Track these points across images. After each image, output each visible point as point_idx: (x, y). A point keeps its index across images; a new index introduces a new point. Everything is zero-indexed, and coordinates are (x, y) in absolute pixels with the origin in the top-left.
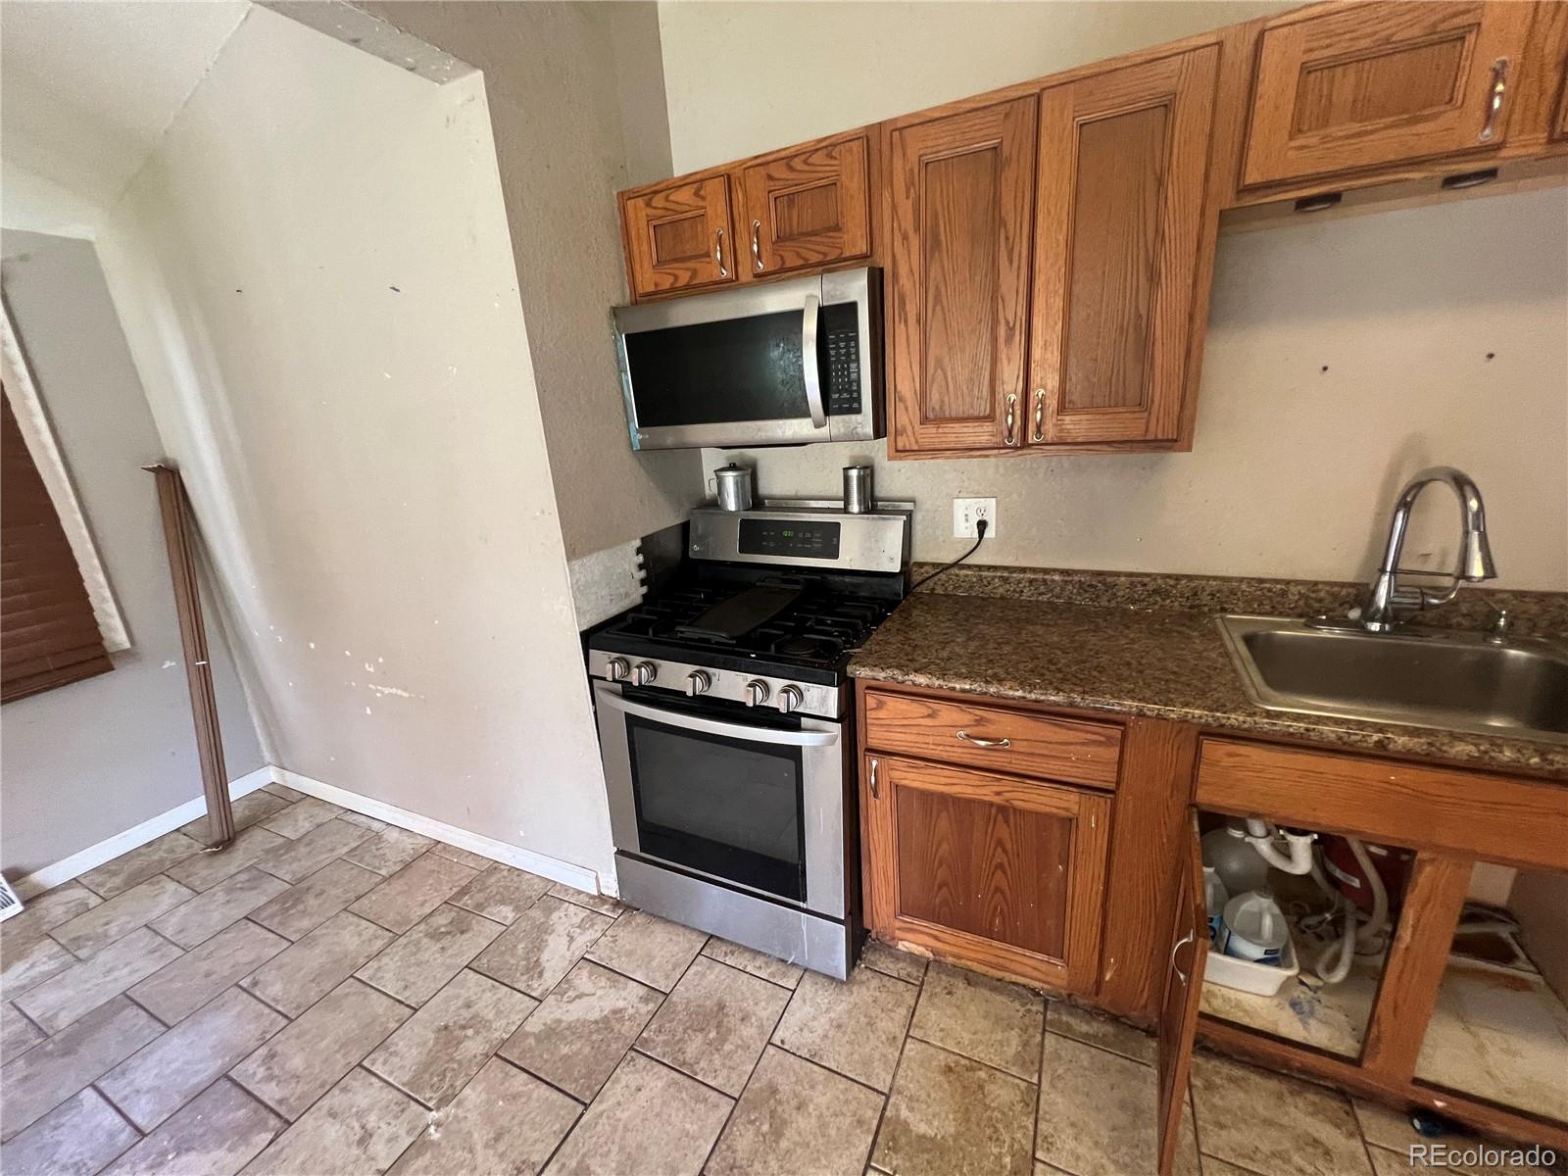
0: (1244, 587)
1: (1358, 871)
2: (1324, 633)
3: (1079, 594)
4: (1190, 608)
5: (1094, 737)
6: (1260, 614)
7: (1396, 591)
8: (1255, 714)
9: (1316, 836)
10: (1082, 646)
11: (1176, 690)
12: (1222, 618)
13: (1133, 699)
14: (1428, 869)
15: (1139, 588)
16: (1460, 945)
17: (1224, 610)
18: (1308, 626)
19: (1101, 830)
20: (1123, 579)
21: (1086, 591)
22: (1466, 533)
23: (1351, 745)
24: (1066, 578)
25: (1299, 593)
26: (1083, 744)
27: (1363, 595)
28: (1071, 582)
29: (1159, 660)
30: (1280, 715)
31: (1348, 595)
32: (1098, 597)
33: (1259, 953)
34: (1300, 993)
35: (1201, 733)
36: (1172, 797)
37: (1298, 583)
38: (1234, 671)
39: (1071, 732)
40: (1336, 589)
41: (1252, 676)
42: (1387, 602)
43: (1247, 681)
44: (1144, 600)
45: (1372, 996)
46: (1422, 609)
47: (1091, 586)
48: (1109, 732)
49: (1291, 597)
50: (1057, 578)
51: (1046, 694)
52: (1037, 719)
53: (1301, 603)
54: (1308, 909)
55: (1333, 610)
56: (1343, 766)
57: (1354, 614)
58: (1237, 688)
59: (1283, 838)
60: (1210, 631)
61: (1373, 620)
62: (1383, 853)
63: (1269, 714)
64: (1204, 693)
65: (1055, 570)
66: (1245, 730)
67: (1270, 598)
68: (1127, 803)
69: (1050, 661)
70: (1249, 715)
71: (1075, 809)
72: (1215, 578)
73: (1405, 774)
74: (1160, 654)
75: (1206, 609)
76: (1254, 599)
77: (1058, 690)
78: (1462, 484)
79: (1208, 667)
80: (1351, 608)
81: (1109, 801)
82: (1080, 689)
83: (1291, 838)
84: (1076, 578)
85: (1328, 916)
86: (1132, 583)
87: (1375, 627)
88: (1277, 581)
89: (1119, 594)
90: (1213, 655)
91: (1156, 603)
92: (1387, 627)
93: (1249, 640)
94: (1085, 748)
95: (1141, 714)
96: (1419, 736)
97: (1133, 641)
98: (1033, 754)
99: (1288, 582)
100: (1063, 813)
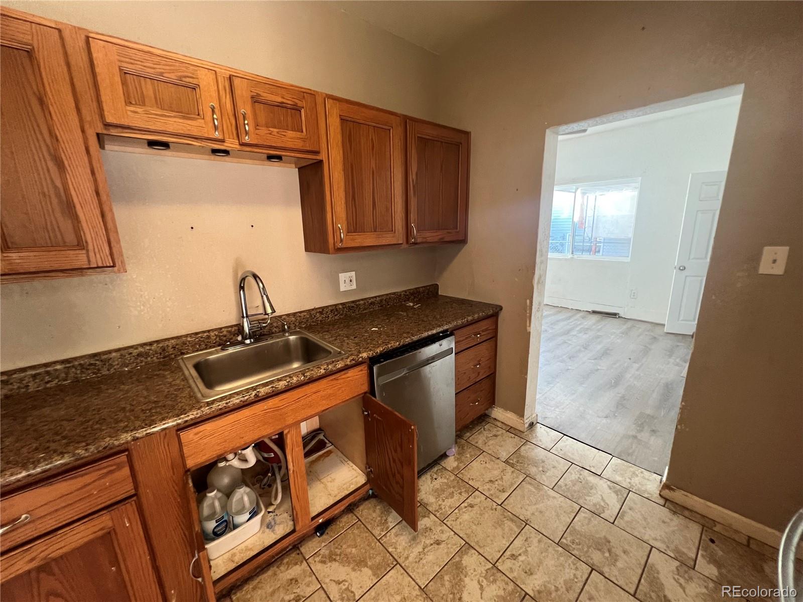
0: (189, 339)
1: (271, 450)
2: (231, 350)
3: (82, 372)
4: (164, 358)
5: (105, 471)
6: (201, 350)
7: (250, 324)
8: (201, 407)
9: (253, 445)
10: (87, 409)
11: (156, 412)
12: (182, 359)
13: (127, 432)
14: (289, 436)
15: (127, 356)
16: (307, 455)
17: (183, 354)
18: (223, 350)
19: (134, 524)
20: (114, 354)
21: (87, 369)
22: (262, 296)
23: (246, 401)
24: (68, 365)
25: (215, 335)
26: (99, 479)
27: (240, 328)
28: (73, 366)
29: (145, 398)
30: (213, 402)
31: (235, 330)
32: (99, 370)
33: (247, 516)
34: (270, 518)
35: (178, 430)
36: (174, 474)
37: (213, 330)
38: (190, 387)
39: (86, 477)
40: (230, 329)
41: (199, 385)
42: (249, 330)
43: (196, 390)
44: (133, 363)
45: (290, 499)
46: (261, 329)
47: (91, 364)
48: (118, 461)
49: (212, 338)
50: (58, 367)
51: (51, 463)
52: (51, 484)
53: (218, 339)
54: (262, 477)
55: (231, 339)
56: (246, 412)
57: (240, 338)
58: (192, 396)
59: (241, 453)
60: (176, 367)
61: (247, 339)
62: (277, 436)
63: (208, 404)
64: (173, 407)
65: (55, 363)
66: (199, 417)
67: (203, 341)
68: (148, 497)
69: (57, 434)
70: (199, 409)
71: (110, 524)
72: (173, 338)
73: (269, 403)
74: (145, 393)
75: (173, 356)
76: (196, 344)
77: (62, 454)
78: (255, 276)
79: (175, 390)
80: (238, 336)
81: (133, 503)
82: (84, 444)
83: (244, 452)
84: (76, 363)
85: (270, 474)
86: (121, 355)
87: (248, 341)
88: (204, 332)
89: (114, 364)
90: (178, 382)
91: (142, 362)
92: (252, 340)
93: (197, 367)
94: (103, 480)
95: (136, 439)
96: (268, 386)
97: (127, 391)
98: (56, 511)
99: (209, 331)
100: (100, 533)
